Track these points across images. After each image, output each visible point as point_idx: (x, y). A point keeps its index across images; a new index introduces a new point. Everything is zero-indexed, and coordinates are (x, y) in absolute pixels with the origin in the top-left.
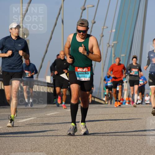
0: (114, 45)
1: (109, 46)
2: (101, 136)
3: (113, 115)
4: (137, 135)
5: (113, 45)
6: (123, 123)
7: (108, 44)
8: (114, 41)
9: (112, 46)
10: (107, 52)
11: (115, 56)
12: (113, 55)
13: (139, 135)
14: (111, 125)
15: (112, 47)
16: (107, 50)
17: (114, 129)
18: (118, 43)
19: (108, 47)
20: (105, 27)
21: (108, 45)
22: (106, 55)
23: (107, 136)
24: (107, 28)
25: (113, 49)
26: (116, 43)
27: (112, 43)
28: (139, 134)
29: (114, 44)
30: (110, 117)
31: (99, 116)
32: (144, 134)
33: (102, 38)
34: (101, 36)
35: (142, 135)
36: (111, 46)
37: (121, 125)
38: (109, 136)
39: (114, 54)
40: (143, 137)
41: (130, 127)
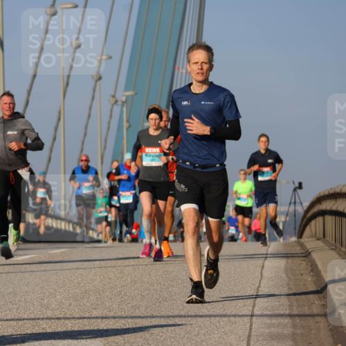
0: (126, 100)
1: (116, 102)
2: (99, 320)
3: (127, 268)
4: (185, 316)
5: (124, 99)
6: (151, 288)
7: (114, 96)
8: (126, 90)
9: (123, 103)
10: (111, 116)
11: (130, 126)
12: (125, 125)
13: (191, 316)
14: (123, 292)
15: (123, 105)
16: (111, 111)
17: (129, 301)
18: (136, 94)
19: (113, 105)
20: (104, 57)
21: (113, 100)
22: (109, 123)
23: (113, 320)
24: (110, 58)
25: (125, 109)
26: (133, 96)
27: (124, 96)
28: (190, 314)
29: (127, 96)
30: (120, 273)
31: (93, 271)
32: (201, 314)
33: (98, 83)
34: (96, 78)
35: (196, 316)
36: (119, 103)
37: (147, 292)
38: (117, 319)
39: (128, 121)
40: (200, 319)
41: (167, 296)
